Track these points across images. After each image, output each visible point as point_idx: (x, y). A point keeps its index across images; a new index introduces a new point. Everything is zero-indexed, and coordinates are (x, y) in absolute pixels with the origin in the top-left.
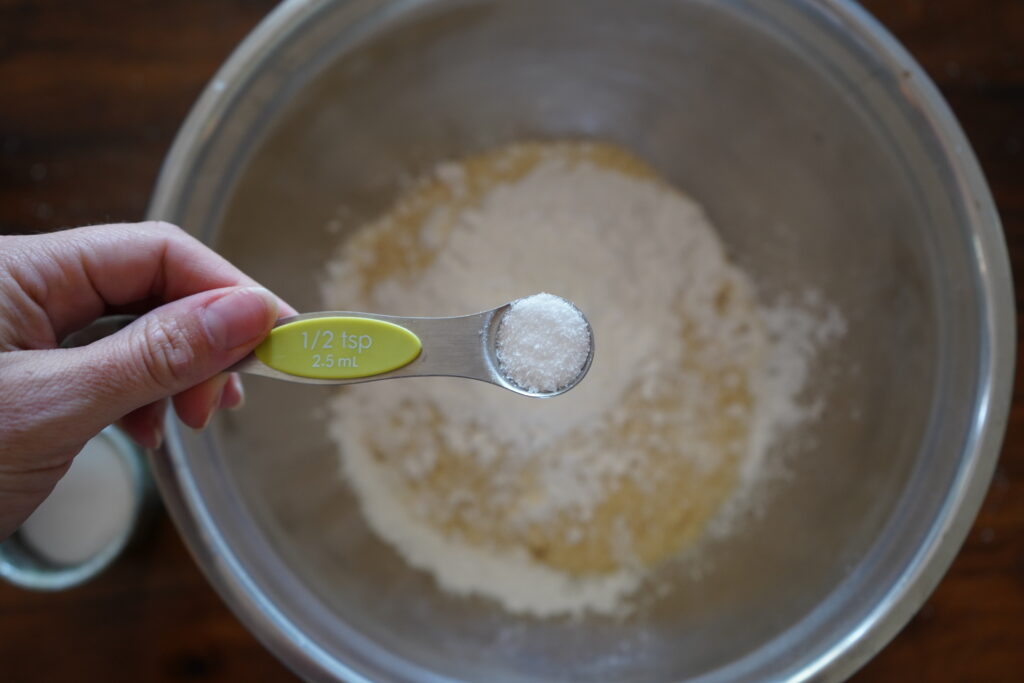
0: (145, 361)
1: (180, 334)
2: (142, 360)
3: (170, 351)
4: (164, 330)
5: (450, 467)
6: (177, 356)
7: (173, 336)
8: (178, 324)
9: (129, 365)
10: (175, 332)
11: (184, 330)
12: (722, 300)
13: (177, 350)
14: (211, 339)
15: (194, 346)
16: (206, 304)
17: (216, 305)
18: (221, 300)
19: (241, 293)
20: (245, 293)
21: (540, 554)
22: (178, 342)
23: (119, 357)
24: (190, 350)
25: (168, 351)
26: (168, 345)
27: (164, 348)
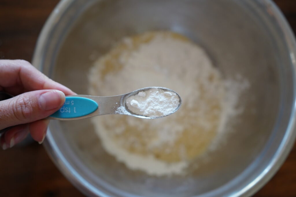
0: (13, 110)
1: (29, 103)
2: (12, 110)
3: (24, 108)
4: (24, 100)
5: (130, 131)
6: (26, 110)
7: (26, 103)
8: (30, 99)
9: (6, 110)
10: (27, 102)
11: (31, 101)
12: (211, 78)
13: (27, 108)
14: (40, 106)
15: (33, 108)
16: (41, 94)
17: (45, 94)
18: (46, 93)
19: (54, 92)
20: (55, 92)
21: (158, 157)
22: (28, 105)
23: (3, 108)
24: (31, 109)
25: (23, 108)
26: (24, 106)
27: (22, 107)
